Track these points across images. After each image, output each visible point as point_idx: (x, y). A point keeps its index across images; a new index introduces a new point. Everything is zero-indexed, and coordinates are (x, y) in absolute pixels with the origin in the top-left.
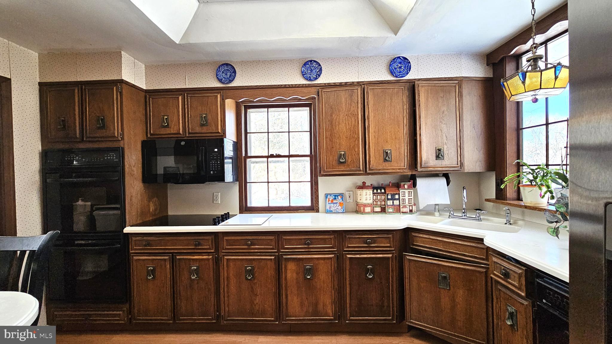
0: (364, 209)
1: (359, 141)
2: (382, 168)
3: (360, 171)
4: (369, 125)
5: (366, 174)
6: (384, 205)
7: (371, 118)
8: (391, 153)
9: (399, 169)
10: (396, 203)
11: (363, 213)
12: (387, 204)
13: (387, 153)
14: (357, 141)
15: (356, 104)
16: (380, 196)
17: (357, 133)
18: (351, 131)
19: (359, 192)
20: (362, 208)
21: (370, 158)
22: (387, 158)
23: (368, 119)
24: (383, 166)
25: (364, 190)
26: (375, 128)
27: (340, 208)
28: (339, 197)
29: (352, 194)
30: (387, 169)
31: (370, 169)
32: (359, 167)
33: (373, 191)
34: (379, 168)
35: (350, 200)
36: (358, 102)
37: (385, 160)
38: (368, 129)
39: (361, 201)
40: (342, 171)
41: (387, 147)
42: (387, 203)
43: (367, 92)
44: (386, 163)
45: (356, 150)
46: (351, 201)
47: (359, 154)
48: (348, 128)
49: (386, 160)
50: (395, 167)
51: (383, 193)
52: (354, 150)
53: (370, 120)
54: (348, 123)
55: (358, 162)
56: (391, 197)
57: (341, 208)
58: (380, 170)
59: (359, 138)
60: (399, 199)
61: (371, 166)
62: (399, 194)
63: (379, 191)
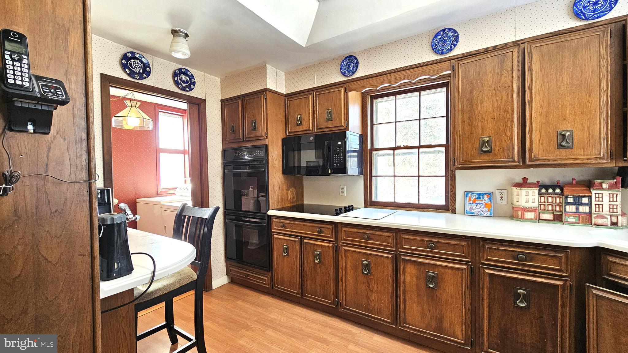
0: (523, 215)
1: (513, 122)
2: (552, 158)
3: (515, 162)
4: (531, 98)
5: (524, 165)
6: (560, 211)
7: (535, 88)
8: (572, 135)
9: (588, 159)
10: (584, 209)
11: (522, 219)
12: (565, 210)
13: (564, 136)
14: (509, 122)
15: (510, 72)
16: (552, 197)
17: (510, 111)
18: (500, 109)
19: (516, 191)
20: (520, 213)
21: (532, 144)
22: (564, 144)
23: (530, 89)
24: (557, 155)
25: (523, 188)
26: (543, 101)
27: (485, 210)
28: (485, 197)
29: (506, 193)
30: (567, 160)
31: (531, 160)
32: (513, 157)
33: (540, 190)
34: (548, 158)
35: (502, 201)
36: (512, 70)
37: (560, 146)
38: (529, 105)
39: (517, 204)
40: (487, 162)
41: (565, 128)
42: (565, 208)
43: (530, 53)
44: (563, 151)
45: (509, 134)
46: (504, 202)
47: (512, 140)
48: (495, 106)
49: (562, 146)
50: (581, 155)
51: (557, 194)
52: (505, 135)
53: (534, 90)
54: (496, 99)
55: (511, 151)
56: (574, 200)
57: (487, 210)
58: (549, 160)
59: (513, 117)
60: (590, 204)
61: (533, 156)
62: (590, 197)
63: (550, 191)
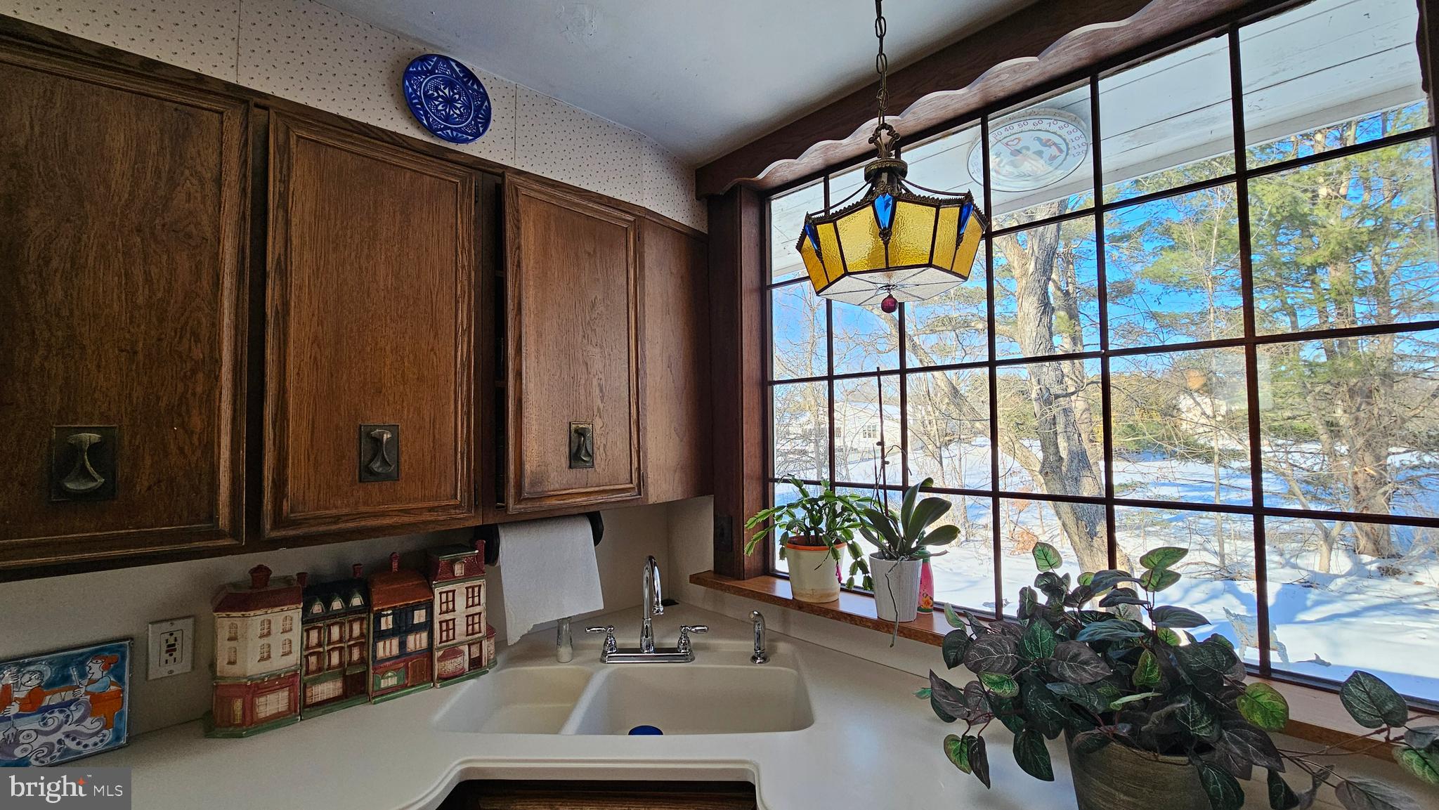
0: (250, 708)
1: (217, 378)
2: (346, 511)
3: (219, 535)
4: (286, 304)
5: (257, 542)
6: (363, 661)
7: (300, 275)
8: (395, 440)
9: (431, 509)
10: (417, 642)
12: (375, 656)
13: (377, 441)
14: (200, 376)
15: (210, 188)
16: (341, 625)
17: (204, 332)
18: (161, 320)
19: (225, 623)
20: (238, 705)
21: (285, 466)
22: (376, 466)
23: (283, 272)
24: (357, 503)
25: (252, 613)
26: (320, 323)
27: (91, 725)
28: (95, 669)
29: (189, 633)
31: (279, 522)
32: (212, 516)
33: (306, 610)
34: (334, 512)
35: (171, 666)
36: (219, 182)
37: (367, 474)
38: (277, 324)
39: (235, 670)
40: (83, 545)
41: (380, 419)
42: (375, 651)
43: (284, 149)
44: (374, 488)
45: (197, 422)
46: (182, 666)
47: (210, 447)
48: (140, 300)
49: (372, 473)
50: (416, 500)
51: (357, 610)
52: (183, 425)
53: (295, 280)
54: (147, 274)
55: (205, 488)
56: (394, 621)
57: (97, 725)
58: (337, 519)
59: (218, 362)
60: (428, 626)
61: (286, 506)
62: (430, 608)
63: (337, 605)
